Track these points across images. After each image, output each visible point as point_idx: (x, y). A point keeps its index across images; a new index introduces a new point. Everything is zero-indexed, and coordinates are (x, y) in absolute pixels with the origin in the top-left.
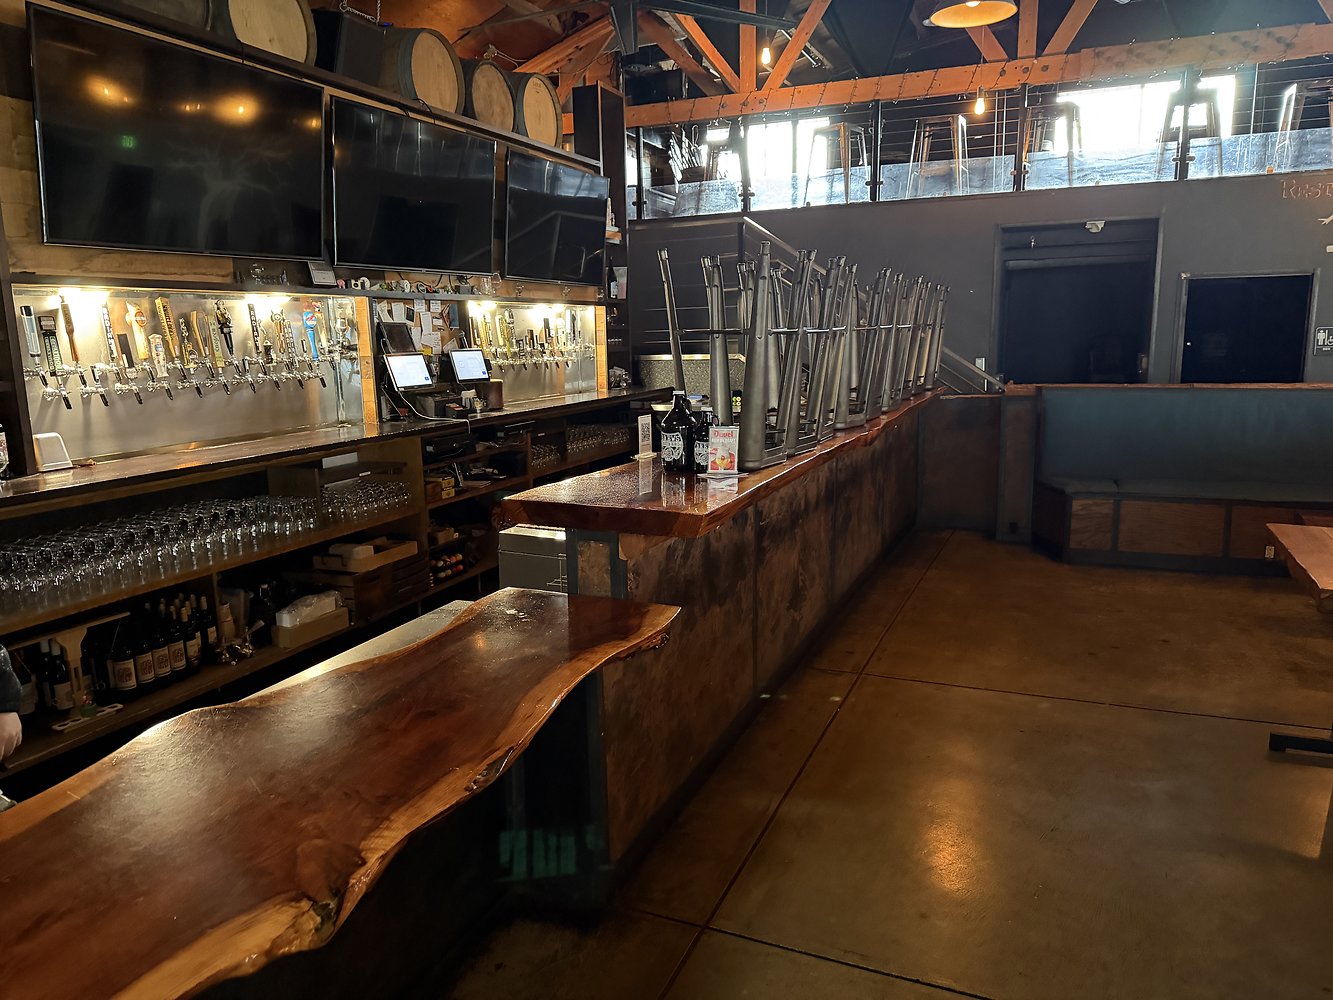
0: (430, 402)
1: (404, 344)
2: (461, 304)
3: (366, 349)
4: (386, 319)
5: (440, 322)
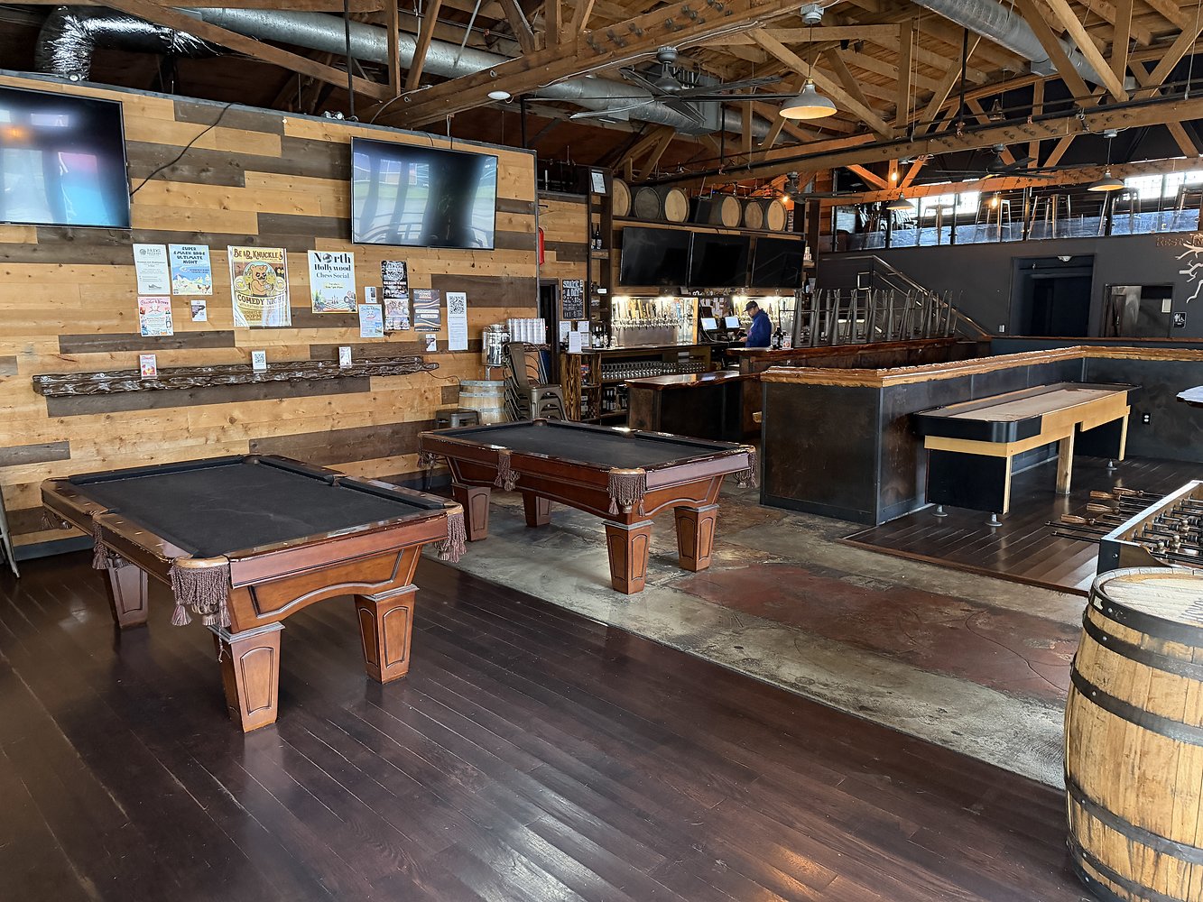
0: (716, 335)
1: (709, 314)
2: (731, 299)
3: (695, 316)
4: (703, 305)
5: (722, 306)
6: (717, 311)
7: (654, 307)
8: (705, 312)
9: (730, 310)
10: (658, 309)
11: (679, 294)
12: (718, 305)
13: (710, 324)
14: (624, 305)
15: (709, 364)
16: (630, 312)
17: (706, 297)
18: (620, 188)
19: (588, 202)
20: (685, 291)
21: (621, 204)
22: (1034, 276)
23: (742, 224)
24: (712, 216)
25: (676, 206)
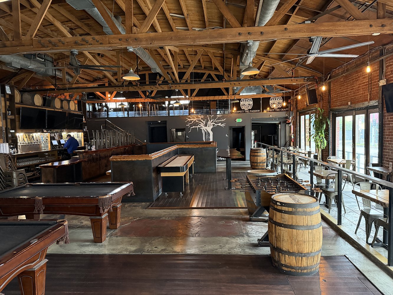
0: (58, 146)
1: (54, 139)
2: (61, 134)
3: (49, 140)
4: (52, 136)
5: (58, 136)
6: (57, 137)
7: (33, 137)
8: (52, 138)
9: (61, 137)
10: (35, 137)
11: (43, 132)
12: (56, 135)
13: (55, 143)
14: (21, 136)
15: (57, 157)
16: (23, 139)
17: (52, 133)
18: (16, 92)
19: (5, 97)
20: (45, 131)
21: (18, 98)
22: (151, 126)
23: (62, 107)
24: (51, 105)
25: (38, 100)
